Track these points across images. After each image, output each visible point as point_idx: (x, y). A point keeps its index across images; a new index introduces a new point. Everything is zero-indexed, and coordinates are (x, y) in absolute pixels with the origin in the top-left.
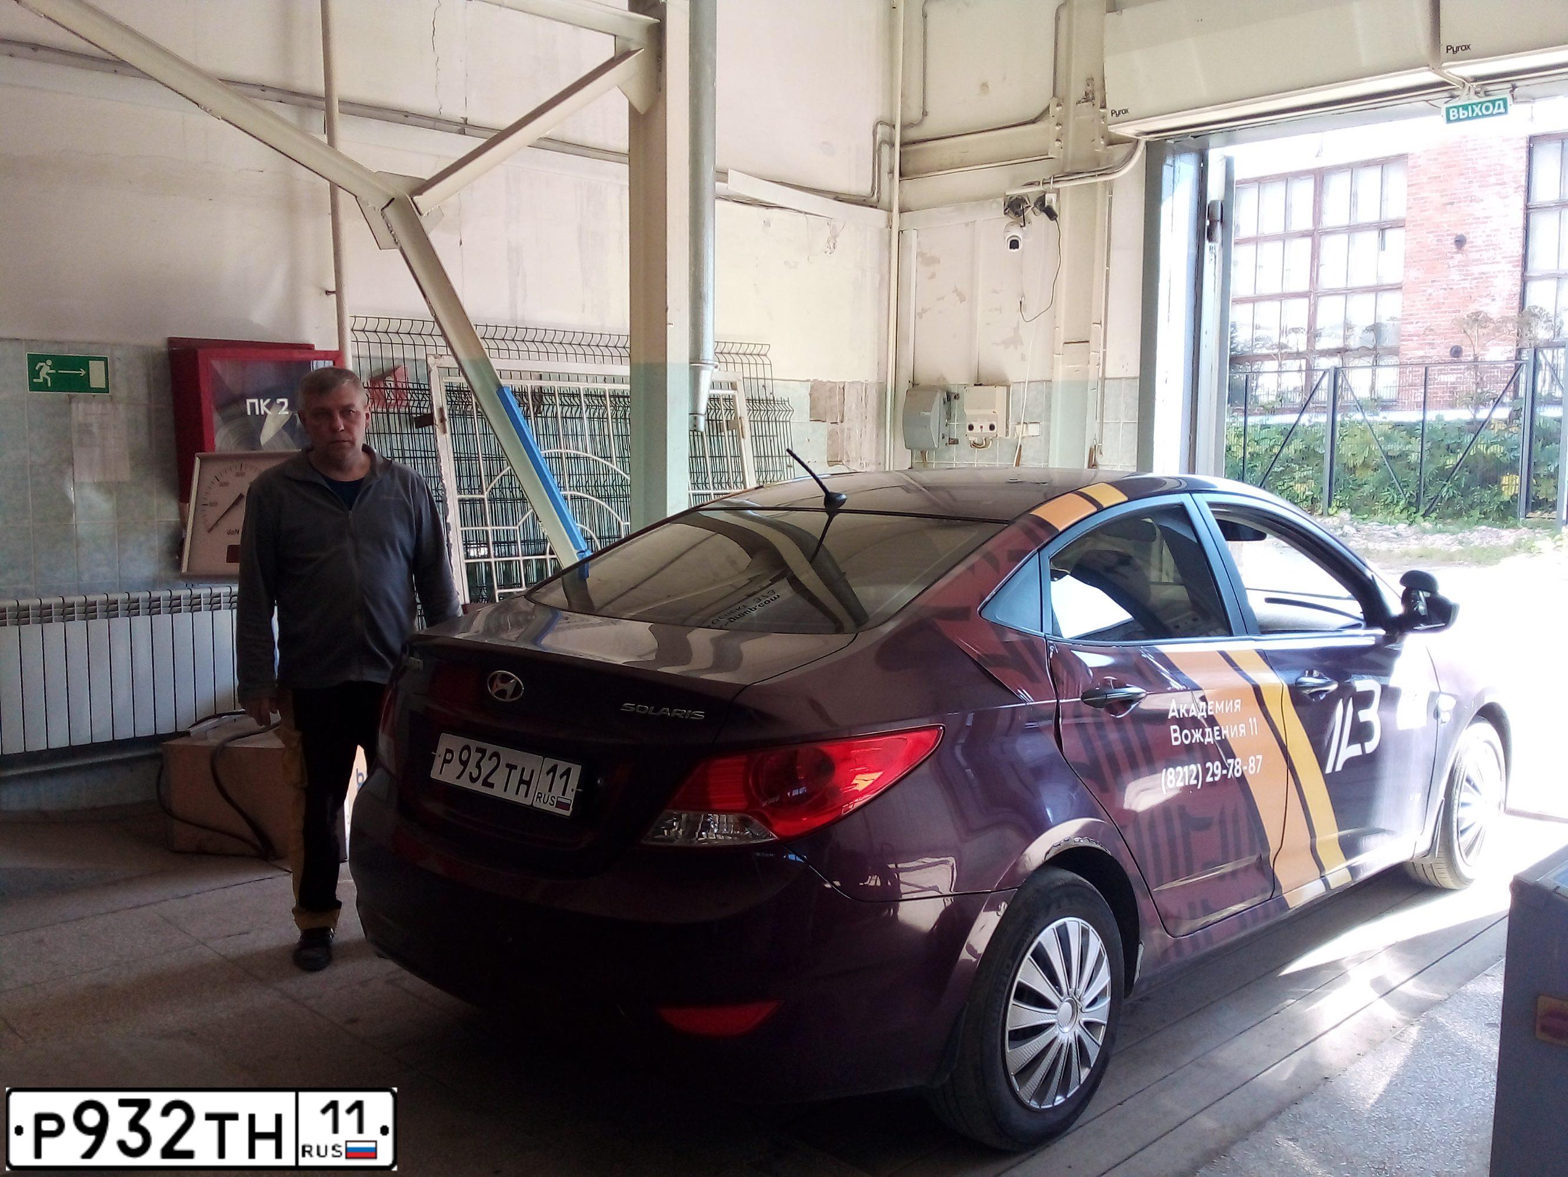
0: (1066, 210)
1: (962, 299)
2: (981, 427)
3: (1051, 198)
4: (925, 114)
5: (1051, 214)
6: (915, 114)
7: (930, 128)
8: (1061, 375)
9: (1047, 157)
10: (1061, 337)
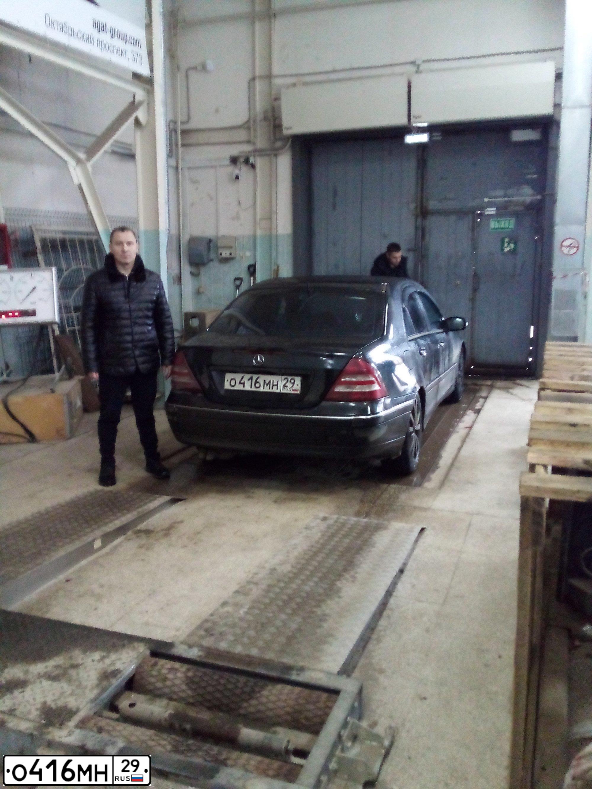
0: (258, 165)
1: (211, 199)
2: (226, 254)
3: (252, 160)
4: (189, 118)
5: (253, 166)
6: (185, 119)
7: (191, 125)
8: (259, 232)
9: (249, 142)
10: (258, 217)
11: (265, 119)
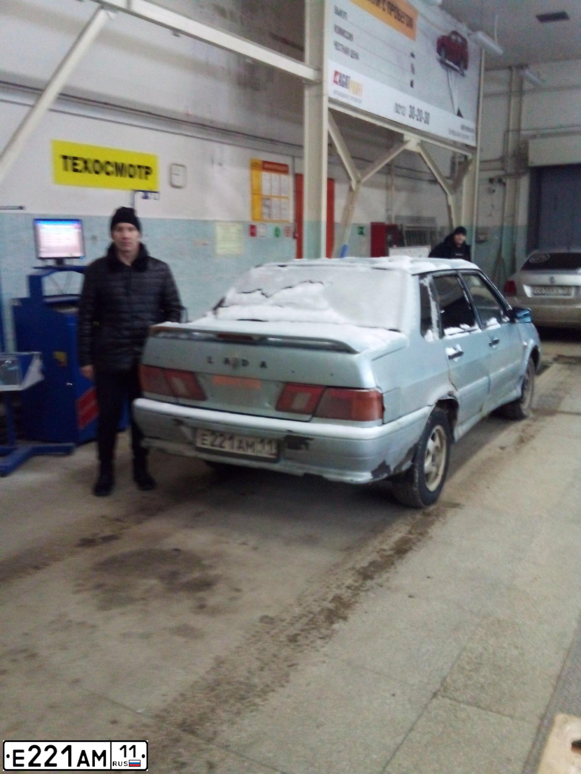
0: (507, 183)
3: (503, 180)
8: (505, 224)
9: (503, 169)
10: (505, 215)
11: (514, 155)
